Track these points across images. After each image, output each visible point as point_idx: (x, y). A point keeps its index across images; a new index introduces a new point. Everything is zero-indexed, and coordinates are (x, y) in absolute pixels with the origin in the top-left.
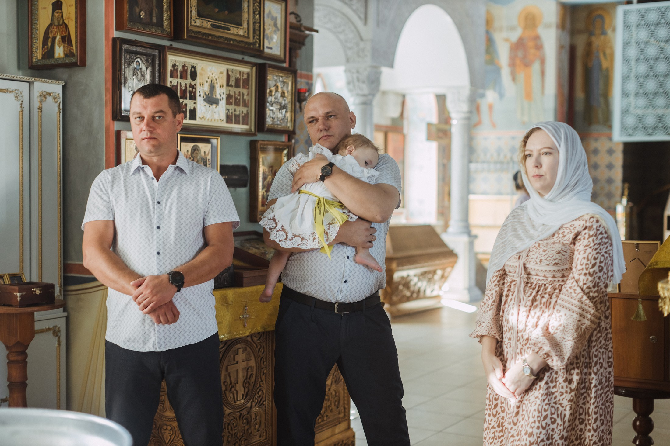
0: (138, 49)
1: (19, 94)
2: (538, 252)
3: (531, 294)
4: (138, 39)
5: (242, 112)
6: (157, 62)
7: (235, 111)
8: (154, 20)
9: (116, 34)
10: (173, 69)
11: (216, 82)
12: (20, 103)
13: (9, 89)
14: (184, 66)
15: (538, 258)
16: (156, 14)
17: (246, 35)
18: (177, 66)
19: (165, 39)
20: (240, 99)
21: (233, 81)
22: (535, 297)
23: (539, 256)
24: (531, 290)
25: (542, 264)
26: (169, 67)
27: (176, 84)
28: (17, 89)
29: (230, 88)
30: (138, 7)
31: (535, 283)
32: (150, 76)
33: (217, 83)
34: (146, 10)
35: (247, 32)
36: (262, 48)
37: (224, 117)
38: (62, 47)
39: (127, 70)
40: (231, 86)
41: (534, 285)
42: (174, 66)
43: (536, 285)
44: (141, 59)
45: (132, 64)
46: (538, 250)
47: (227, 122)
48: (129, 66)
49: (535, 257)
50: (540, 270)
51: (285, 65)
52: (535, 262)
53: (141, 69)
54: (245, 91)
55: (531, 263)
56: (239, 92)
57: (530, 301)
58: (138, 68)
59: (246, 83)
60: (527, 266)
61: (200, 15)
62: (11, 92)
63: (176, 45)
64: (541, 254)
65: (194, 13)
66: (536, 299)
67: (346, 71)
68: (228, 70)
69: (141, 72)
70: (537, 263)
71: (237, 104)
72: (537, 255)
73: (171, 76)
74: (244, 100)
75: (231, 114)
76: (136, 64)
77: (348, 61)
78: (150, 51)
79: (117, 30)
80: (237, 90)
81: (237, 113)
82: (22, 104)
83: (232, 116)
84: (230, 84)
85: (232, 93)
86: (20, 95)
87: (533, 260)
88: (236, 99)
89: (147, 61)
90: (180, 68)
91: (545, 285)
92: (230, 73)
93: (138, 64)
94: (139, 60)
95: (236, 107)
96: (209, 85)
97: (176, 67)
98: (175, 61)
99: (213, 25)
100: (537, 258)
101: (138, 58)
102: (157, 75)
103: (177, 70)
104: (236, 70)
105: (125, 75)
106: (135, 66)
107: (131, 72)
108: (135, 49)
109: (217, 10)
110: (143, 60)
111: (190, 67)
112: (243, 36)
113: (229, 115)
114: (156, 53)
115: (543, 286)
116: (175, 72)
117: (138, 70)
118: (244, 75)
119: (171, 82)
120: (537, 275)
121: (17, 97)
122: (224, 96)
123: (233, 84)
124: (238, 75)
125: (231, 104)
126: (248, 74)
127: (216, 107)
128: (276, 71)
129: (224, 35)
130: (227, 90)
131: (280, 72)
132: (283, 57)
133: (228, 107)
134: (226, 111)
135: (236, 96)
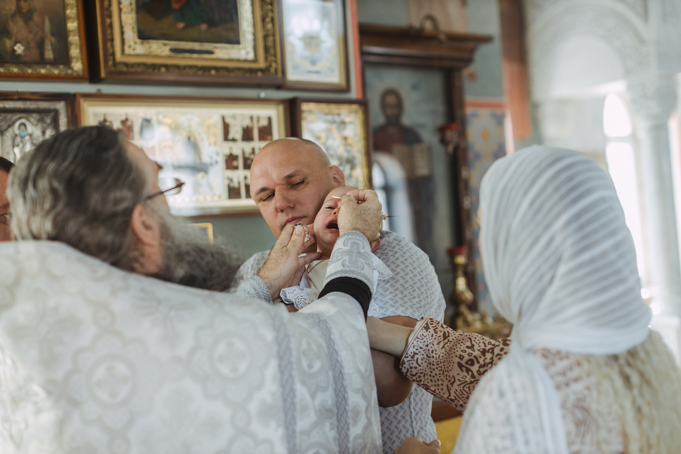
0: (19, 105)
4: (20, 90)
6: (63, 120)
7: (246, 178)
8: (49, 55)
11: (198, 138)
14: (124, 121)
16: (52, 45)
17: (251, 57)
18: (111, 122)
29: (231, 144)
30: (10, 38)
34: (28, 43)
36: (280, 75)
40: (234, 140)
44: (28, 120)
45: (10, 130)
47: (230, 197)
48: (2, 133)
51: (352, 95)
56: (253, 149)
58: (23, 134)
59: (265, 133)
61: (143, 36)
65: (131, 35)
68: (223, 118)
75: (236, 185)
76: (19, 128)
78: (43, 105)
80: (247, 147)
83: (239, 188)
84: (231, 136)
85: (237, 152)
88: (245, 159)
89: (41, 121)
90: (116, 125)
92: (228, 120)
93: (22, 127)
94: (24, 121)
98: (104, 114)
99: (175, 51)
101: (20, 118)
104: (242, 115)
106: (17, 132)
107: (9, 142)
109: (181, 25)
111: (140, 120)
112: (246, 61)
113: (234, 187)
114: (60, 105)
118: (261, 120)
122: (221, 159)
123: (238, 136)
124: (247, 123)
125: (236, 168)
126: (270, 119)
127: (203, 177)
128: (324, 107)
129: (200, 63)
130: (226, 148)
131: (333, 108)
132: (343, 83)
133: (231, 173)
134: (227, 182)
135: (247, 156)
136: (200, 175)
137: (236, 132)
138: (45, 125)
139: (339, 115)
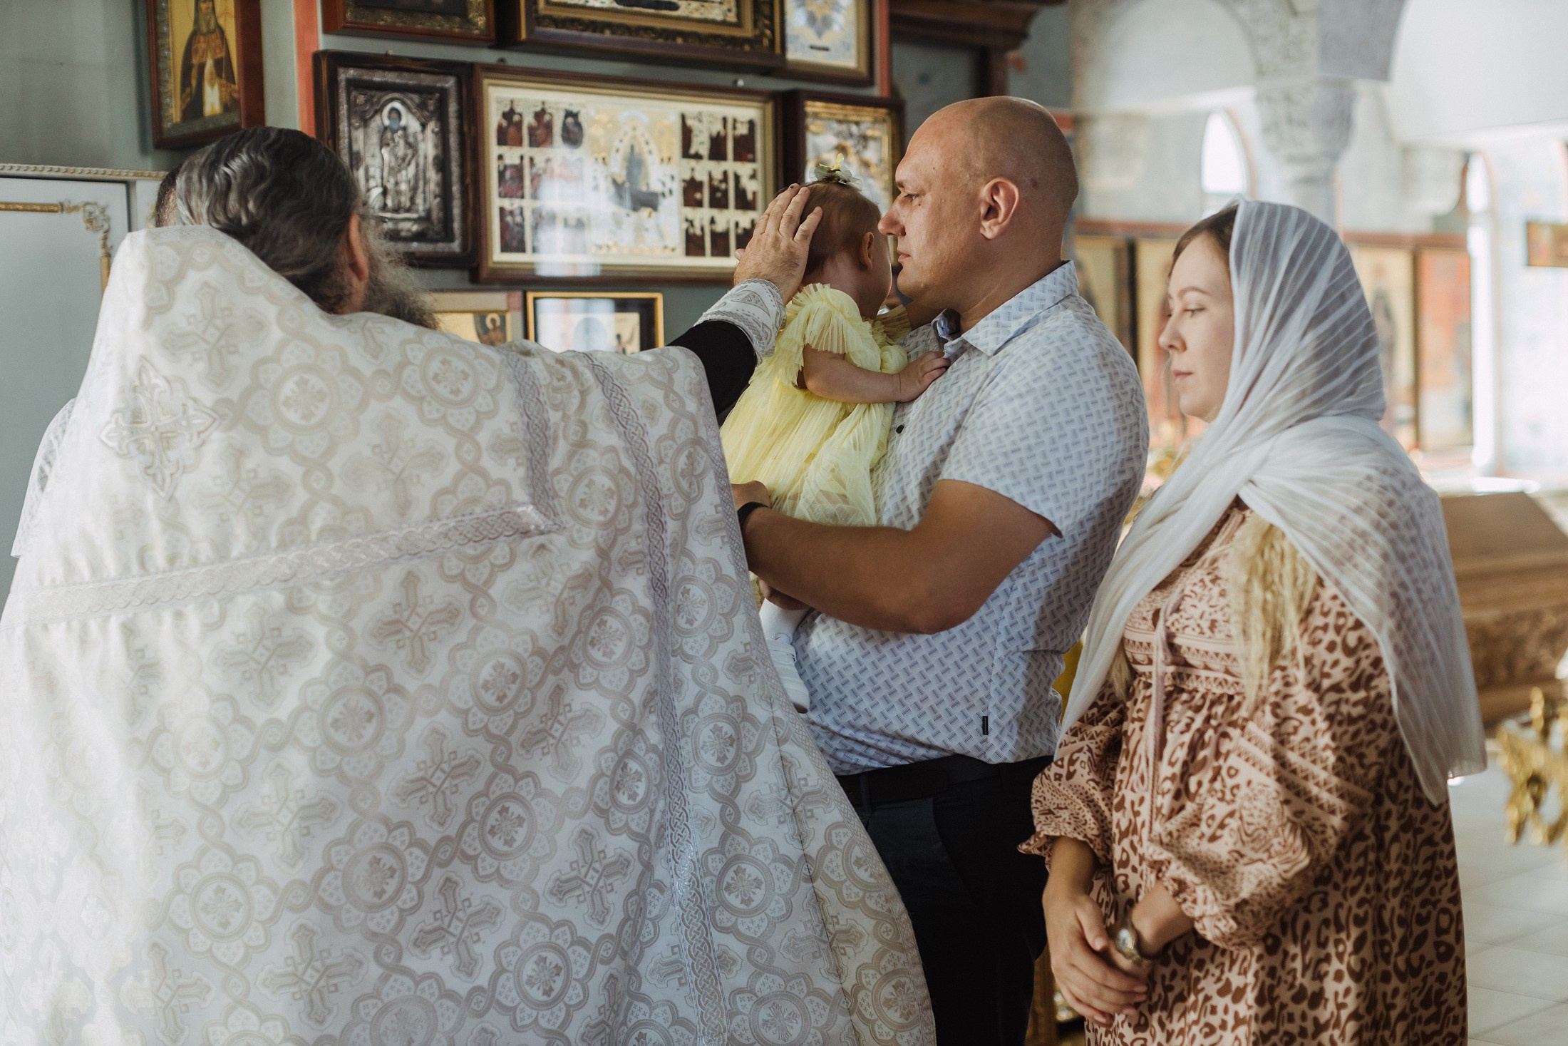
0: (391, 77)
1: (97, 213)
2: (1206, 598)
3: (1188, 726)
4: (391, 53)
5: (737, 225)
6: (453, 108)
7: (712, 221)
9: (324, 42)
10: (505, 123)
11: (646, 149)
12: (101, 235)
13: (66, 205)
14: (539, 115)
15: (1206, 616)
17: (732, 17)
18: (520, 115)
19: (483, 47)
20: (725, 192)
21: (702, 143)
22: (1201, 733)
23: (1209, 610)
24: (1190, 713)
25: (1218, 635)
26: (493, 119)
27: (517, 161)
28: (90, 200)
29: (693, 163)
31: (1202, 690)
32: (436, 146)
33: (650, 152)
35: (734, 10)
36: (778, 50)
37: (678, 241)
38: (216, 88)
39: (359, 134)
40: (698, 157)
41: (1198, 696)
42: (508, 115)
43: (1204, 697)
44: (404, 103)
45: (377, 118)
46: (1206, 592)
47: (689, 252)
48: (365, 123)
49: (1197, 613)
50: (1211, 653)
51: (876, 92)
52: (1198, 630)
53: (405, 129)
54: (744, 169)
55: (1188, 630)
56: (725, 173)
57: (1185, 749)
58: (395, 127)
59: (744, 148)
60: (1177, 641)
62: (76, 208)
63: (514, 59)
64: (1212, 603)
66: (1204, 742)
67: (1259, 99)
68: (683, 117)
69: (406, 137)
70: (1202, 633)
71: (719, 202)
72: (1203, 606)
73: (502, 141)
74: (741, 193)
75: (698, 232)
76: (389, 117)
77: (1261, 72)
78: (426, 80)
79: (327, 30)
80: (717, 169)
81: (720, 228)
82: (105, 239)
83: (702, 238)
84: (692, 151)
85: (701, 176)
86: (101, 217)
87: (1192, 623)
88: (713, 190)
89: (422, 106)
90: (528, 120)
91: (1231, 698)
92: (690, 122)
93: (394, 115)
94: (397, 105)
95: (715, 213)
96: (625, 159)
97: (516, 118)
98: (512, 102)
100: (1201, 617)
101: (393, 100)
102: (453, 140)
103: (519, 125)
104: (711, 115)
105: (355, 148)
106: (387, 122)
107: (375, 139)
108: (378, 77)
110: (409, 102)
111: (562, 114)
112: (724, 23)
113: (695, 235)
114: (450, 83)
115: (1225, 699)
116: (512, 130)
117: (394, 132)
118: (738, 125)
119: (500, 157)
120: (1207, 668)
121: (90, 221)
122: (677, 188)
123: (704, 150)
124: (717, 127)
125: (699, 204)
126: (751, 124)
127: (650, 215)
128: (836, 109)
129: (659, 24)
130: (684, 169)
131: (850, 112)
132: (863, 69)
133: (690, 212)
134: (685, 225)
135: (716, 183)
136: (645, 212)
137: (701, 145)
138: (427, 114)
139: (857, 123)
